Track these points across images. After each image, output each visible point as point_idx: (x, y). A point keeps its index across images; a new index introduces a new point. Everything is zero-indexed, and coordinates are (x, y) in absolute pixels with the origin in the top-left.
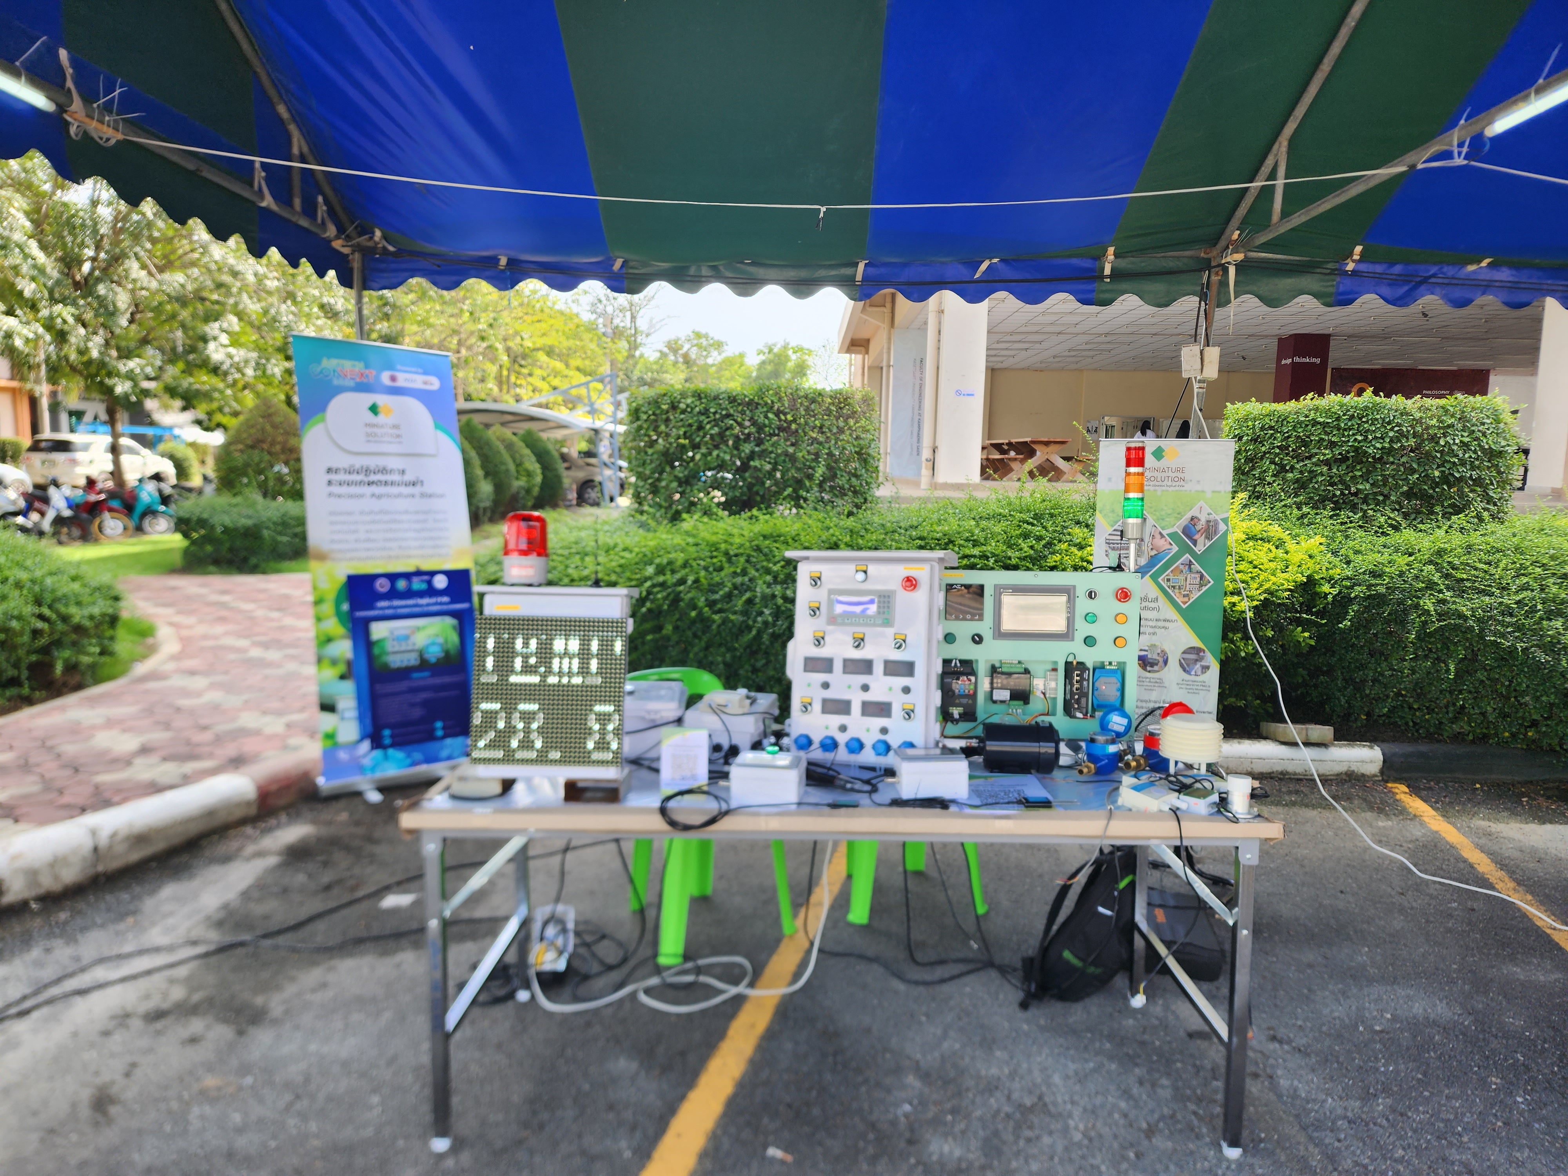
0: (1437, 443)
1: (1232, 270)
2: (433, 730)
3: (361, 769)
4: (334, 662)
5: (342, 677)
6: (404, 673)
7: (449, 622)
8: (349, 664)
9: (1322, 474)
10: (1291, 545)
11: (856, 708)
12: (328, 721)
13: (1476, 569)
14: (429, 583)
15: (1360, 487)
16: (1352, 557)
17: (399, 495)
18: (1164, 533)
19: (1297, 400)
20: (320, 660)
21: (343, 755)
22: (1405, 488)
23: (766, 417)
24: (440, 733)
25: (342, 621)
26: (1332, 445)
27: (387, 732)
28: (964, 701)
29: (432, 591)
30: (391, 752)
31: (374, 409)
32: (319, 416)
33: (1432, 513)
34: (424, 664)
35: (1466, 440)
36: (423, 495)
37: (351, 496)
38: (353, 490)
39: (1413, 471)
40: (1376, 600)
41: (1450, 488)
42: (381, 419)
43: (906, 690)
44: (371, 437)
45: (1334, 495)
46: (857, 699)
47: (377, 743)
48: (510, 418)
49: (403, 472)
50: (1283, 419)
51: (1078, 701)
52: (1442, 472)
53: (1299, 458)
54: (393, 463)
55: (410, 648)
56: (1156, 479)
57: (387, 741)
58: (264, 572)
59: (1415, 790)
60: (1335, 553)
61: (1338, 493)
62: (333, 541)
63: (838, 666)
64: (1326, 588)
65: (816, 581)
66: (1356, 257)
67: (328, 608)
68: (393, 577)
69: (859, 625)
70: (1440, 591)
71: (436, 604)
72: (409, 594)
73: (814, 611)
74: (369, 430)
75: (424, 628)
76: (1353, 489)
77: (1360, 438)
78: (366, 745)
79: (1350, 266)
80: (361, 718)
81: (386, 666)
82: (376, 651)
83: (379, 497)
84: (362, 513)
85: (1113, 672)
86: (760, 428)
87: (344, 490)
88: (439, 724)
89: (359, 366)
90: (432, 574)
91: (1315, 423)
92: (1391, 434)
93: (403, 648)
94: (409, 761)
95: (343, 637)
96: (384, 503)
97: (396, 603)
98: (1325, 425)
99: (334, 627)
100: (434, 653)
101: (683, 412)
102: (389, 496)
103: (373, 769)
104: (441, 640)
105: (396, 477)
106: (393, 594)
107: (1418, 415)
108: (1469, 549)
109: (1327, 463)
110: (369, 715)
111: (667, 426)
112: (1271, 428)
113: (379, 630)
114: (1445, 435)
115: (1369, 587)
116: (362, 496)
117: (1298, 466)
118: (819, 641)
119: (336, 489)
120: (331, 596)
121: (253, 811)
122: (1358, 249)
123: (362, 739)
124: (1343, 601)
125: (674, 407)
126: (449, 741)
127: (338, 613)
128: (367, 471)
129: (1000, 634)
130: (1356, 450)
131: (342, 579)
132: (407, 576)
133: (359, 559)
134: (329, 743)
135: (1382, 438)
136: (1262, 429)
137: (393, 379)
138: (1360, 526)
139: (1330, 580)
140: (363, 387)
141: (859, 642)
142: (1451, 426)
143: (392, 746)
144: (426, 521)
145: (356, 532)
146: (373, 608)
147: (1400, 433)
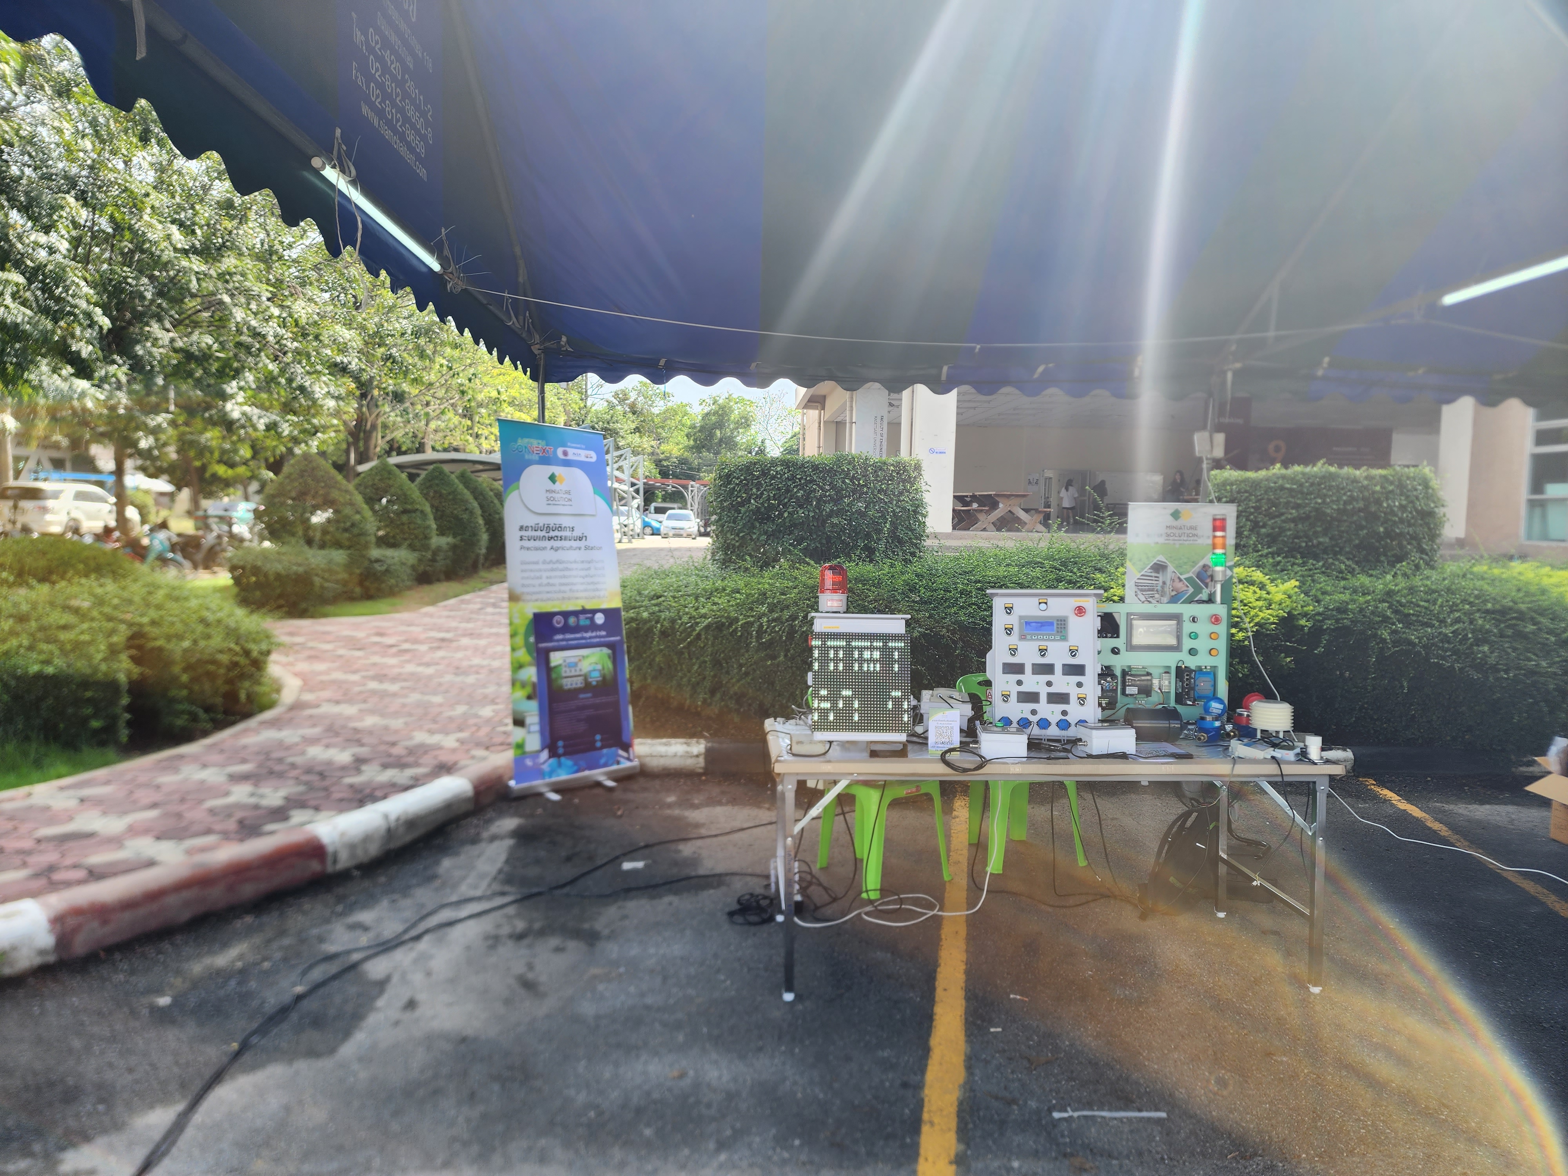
0: (1381, 505)
2: (595, 741)
3: (541, 774)
4: (523, 685)
5: (529, 697)
6: (576, 692)
7: (606, 651)
8: (534, 685)
9: (1290, 530)
10: (1271, 587)
11: (1043, 698)
12: (518, 734)
13: (1419, 606)
14: (592, 619)
15: (1321, 540)
16: (1321, 597)
17: (571, 548)
18: (1182, 577)
19: (1267, 469)
20: (514, 683)
21: (529, 762)
22: (1357, 542)
24: (598, 744)
25: (529, 652)
26: (1297, 507)
27: (560, 743)
28: (1110, 694)
29: (593, 627)
30: (563, 759)
31: (552, 478)
32: (514, 485)
33: (1379, 561)
34: (588, 686)
35: (1404, 503)
36: (587, 548)
37: (537, 549)
38: (538, 544)
39: (1362, 528)
40: (1343, 631)
41: (1392, 541)
42: (557, 486)
43: (1080, 685)
44: (550, 501)
45: (1300, 547)
46: (1043, 692)
47: (553, 751)
49: (573, 529)
50: (1256, 485)
51: (1188, 694)
52: (1386, 529)
53: (1272, 517)
54: (566, 522)
55: (578, 673)
56: (1174, 535)
57: (561, 751)
59: (1381, 783)
60: (1306, 594)
61: (1304, 544)
62: (523, 586)
63: (1028, 669)
64: (1303, 622)
67: (520, 640)
68: (566, 614)
69: (1043, 640)
70: (1394, 624)
71: (596, 637)
72: (577, 629)
74: (549, 495)
75: (587, 657)
76: (1315, 542)
77: (1320, 501)
78: (545, 754)
80: (542, 732)
81: (561, 688)
82: (554, 676)
83: (557, 549)
84: (544, 562)
85: (1208, 673)
87: (532, 544)
88: (598, 737)
89: (542, 444)
90: (594, 612)
91: (1282, 488)
92: (1345, 498)
93: (573, 673)
94: (575, 768)
95: (530, 664)
96: (560, 555)
97: (568, 636)
98: (1291, 490)
99: (523, 655)
100: (595, 677)
101: (773, 478)
102: (563, 549)
103: (551, 773)
104: (599, 667)
105: (567, 533)
106: (566, 629)
107: (1366, 483)
108: (1412, 590)
109: (1293, 520)
110: (547, 728)
111: (758, 490)
112: (1246, 491)
113: (557, 658)
114: (1387, 499)
115: (1337, 621)
116: (544, 548)
117: (1270, 523)
119: (526, 543)
120: (522, 630)
121: (470, 807)
123: (543, 749)
124: (1317, 631)
125: (764, 473)
126: (605, 751)
127: (527, 645)
128: (548, 528)
129: (1131, 647)
130: (1317, 510)
131: (530, 616)
132: (576, 613)
133: (542, 600)
134: (519, 752)
135: (1338, 501)
136: (1239, 492)
137: (565, 453)
138: (1323, 573)
139: (1305, 615)
140: (545, 460)
141: (1043, 652)
142: (1392, 492)
143: (565, 754)
144: (589, 569)
145: (540, 578)
146: (552, 641)
147: (1351, 497)
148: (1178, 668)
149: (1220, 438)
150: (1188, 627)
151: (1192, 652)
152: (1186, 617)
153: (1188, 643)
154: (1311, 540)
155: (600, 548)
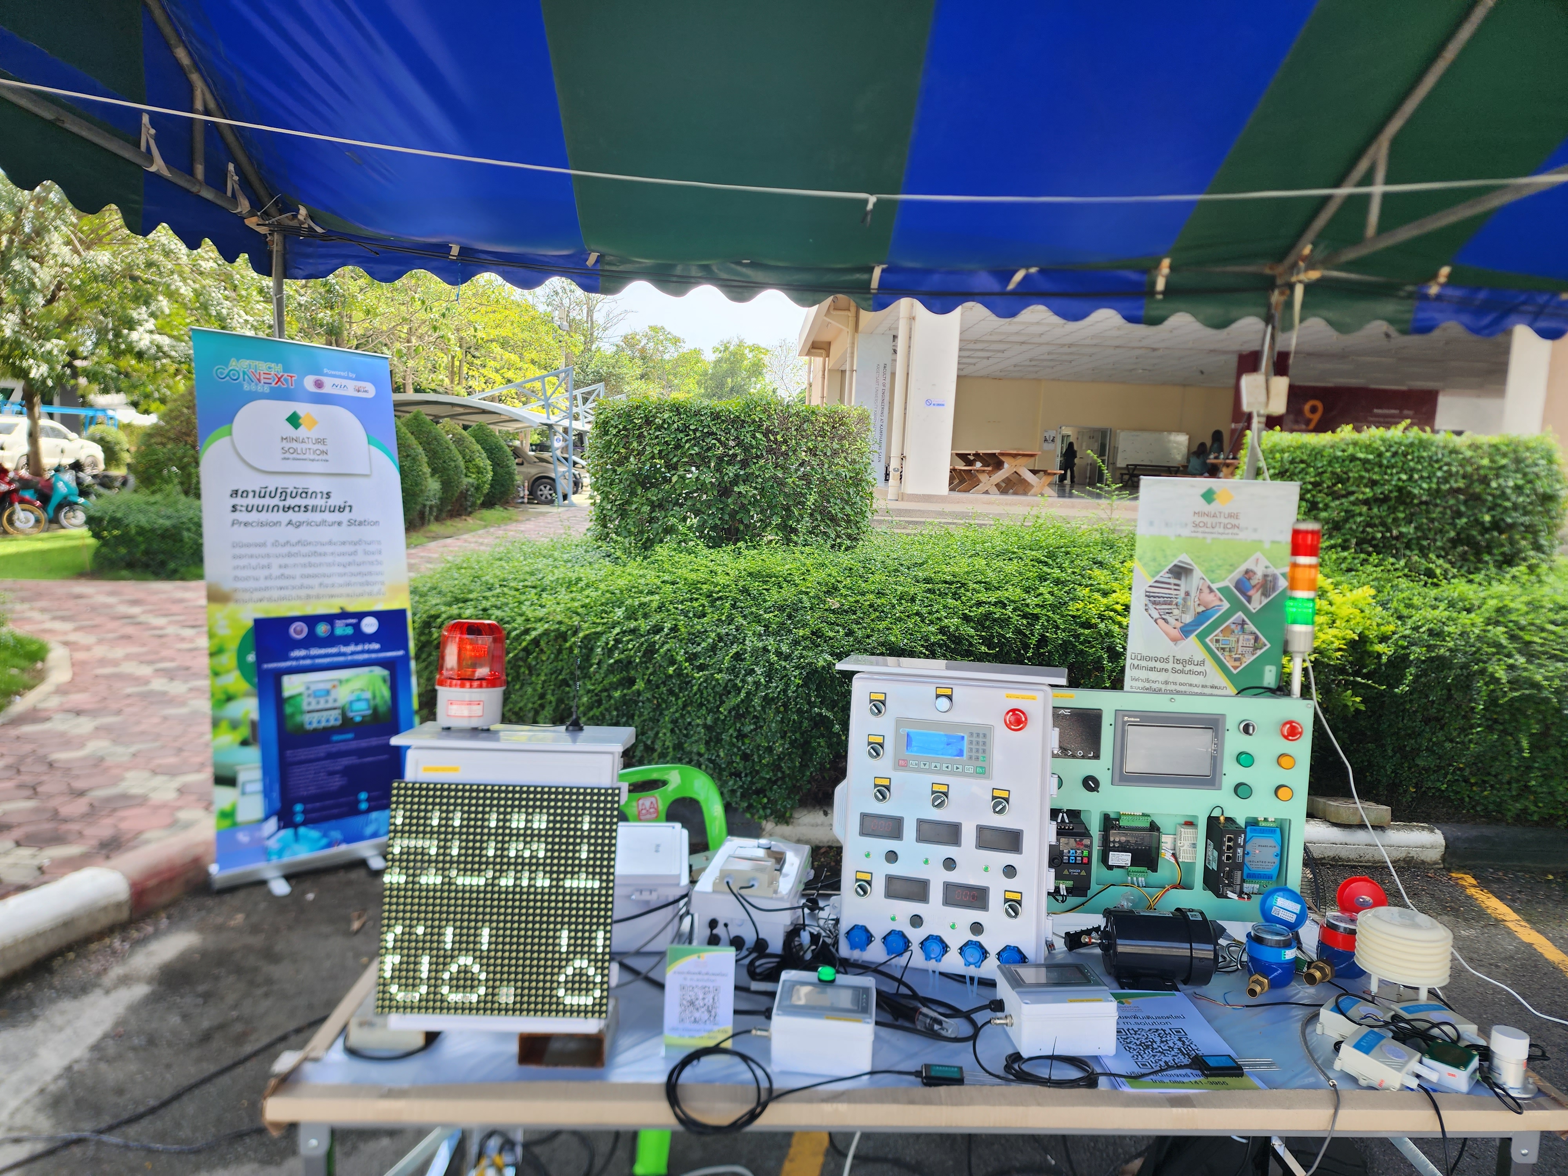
0: (1488, 485)
1: (1299, 291)
2: (358, 802)
3: (265, 853)
4: (234, 725)
5: (244, 743)
6: (323, 735)
7: (380, 672)
8: (254, 725)
9: (1360, 514)
10: (1332, 595)
11: (936, 893)
12: (225, 797)
13: (1543, 630)
14: (357, 627)
15: (1404, 530)
16: (1405, 612)
17: (323, 523)
18: (1214, 586)
19: (1333, 432)
20: (216, 723)
21: (243, 838)
22: (1452, 534)
23: (754, 437)
24: (364, 806)
25: (245, 675)
26: (1373, 483)
27: (299, 807)
28: (1075, 872)
29: (359, 637)
30: (302, 830)
31: (294, 420)
32: (225, 428)
33: (1480, 561)
34: (347, 724)
35: (1520, 482)
36: (351, 523)
37: (262, 524)
38: (264, 516)
39: (1459, 514)
40: (1440, 664)
41: (1501, 533)
42: (302, 432)
43: (1010, 871)
44: (288, 453)
45: (1374, 538)
46: (938, 878)
47: (286, 820)
48: (461, 410)
49: (328, 495)
50: (1316, 453)
51: (1230, 876)
52: (1493, 517)
53: (1336, 496)
54: (316, 485)
55: (329, 705)
56: (1205, 525)
57: (299, 818)
58: (183, 579)
59: (1484, 883)
60: (1384, 605)
61: (1379, 535)
62: (236, 578)
63: (910, 830)
64: (1380, 648)
65: (878, 706)
66: (1442, 279)
67: (229, 659)
68: (312, 621)
69: (940, 772)
70: (1509, 656)
71: (363, 652)
72: (332, 640)
73: (876, 749)
74: (287, 445)
75: (347, 681)
76: (1395, 532)
77: (1404, 477)
78: (272, 824)
79: (1434, 290)
80: (267, 793)
81: (301, 726)
82: (288, 710)
83: (298, 525)
84: (276, 544)
85: (1271, 831)
86: (746, 449)
87: (254, 516)
88: (363, 796)
89: (277, 369)
90: (361, 616)
91: (1353, 458)
92: (1439, 474)
93: (322, 705)
94: (324, 841)
95: (247, 694)
96: (304, 533)
97: (314, 651)
98: (1365, 461)
99: (235, 681)
100: (360, 711)
101: (659, 428)
102: (309, 524)
103: (280, 853)
104: (369, 695)
105: (319, 502)
106: (312, 640)
107: (1469, 453)
108: (1534, 606)
109: (1366, 502)
110: (277, 787)
111: (640, 443)
112: (1302, 461)
113: (292, 685)
114: (1498, 476)
115: (1430, 648)
116: (277, 524)
117: (1333, 504)
118: (883, 792)
119: (242, 516)
120: (233, 645)
121: (125, 914)
122: (1445, 271)
123: (267, 818)
124: (1399, 662)
125: (648, 422)
126: (374, 815)
127: (241, 665)
128: (284, 494)
129: (1124, 778)
130: (1400, 489)
131: (250, 624)
132: (329, 619)
133: (270, 600)
134: (227, 823)
135: (1429, 477)
136: (1292, 462)
137: (319, 384)
138: (1405, 575)
139: (1384, 639)
140: (281, 394)
141: (940, 798)
142: (1503, 467)
143: (304, 823)
144: (355, 553)
145: (269, 567)
146: (287, 659)
147: (1450, 474)
148: (1212, 821)
149: (1281, 384)
150: (1234, 742)
151: (1241, 790)
152: (1232, 723)
153: (1232, 773)
154: (1389, 530)
155: (376, 523)
